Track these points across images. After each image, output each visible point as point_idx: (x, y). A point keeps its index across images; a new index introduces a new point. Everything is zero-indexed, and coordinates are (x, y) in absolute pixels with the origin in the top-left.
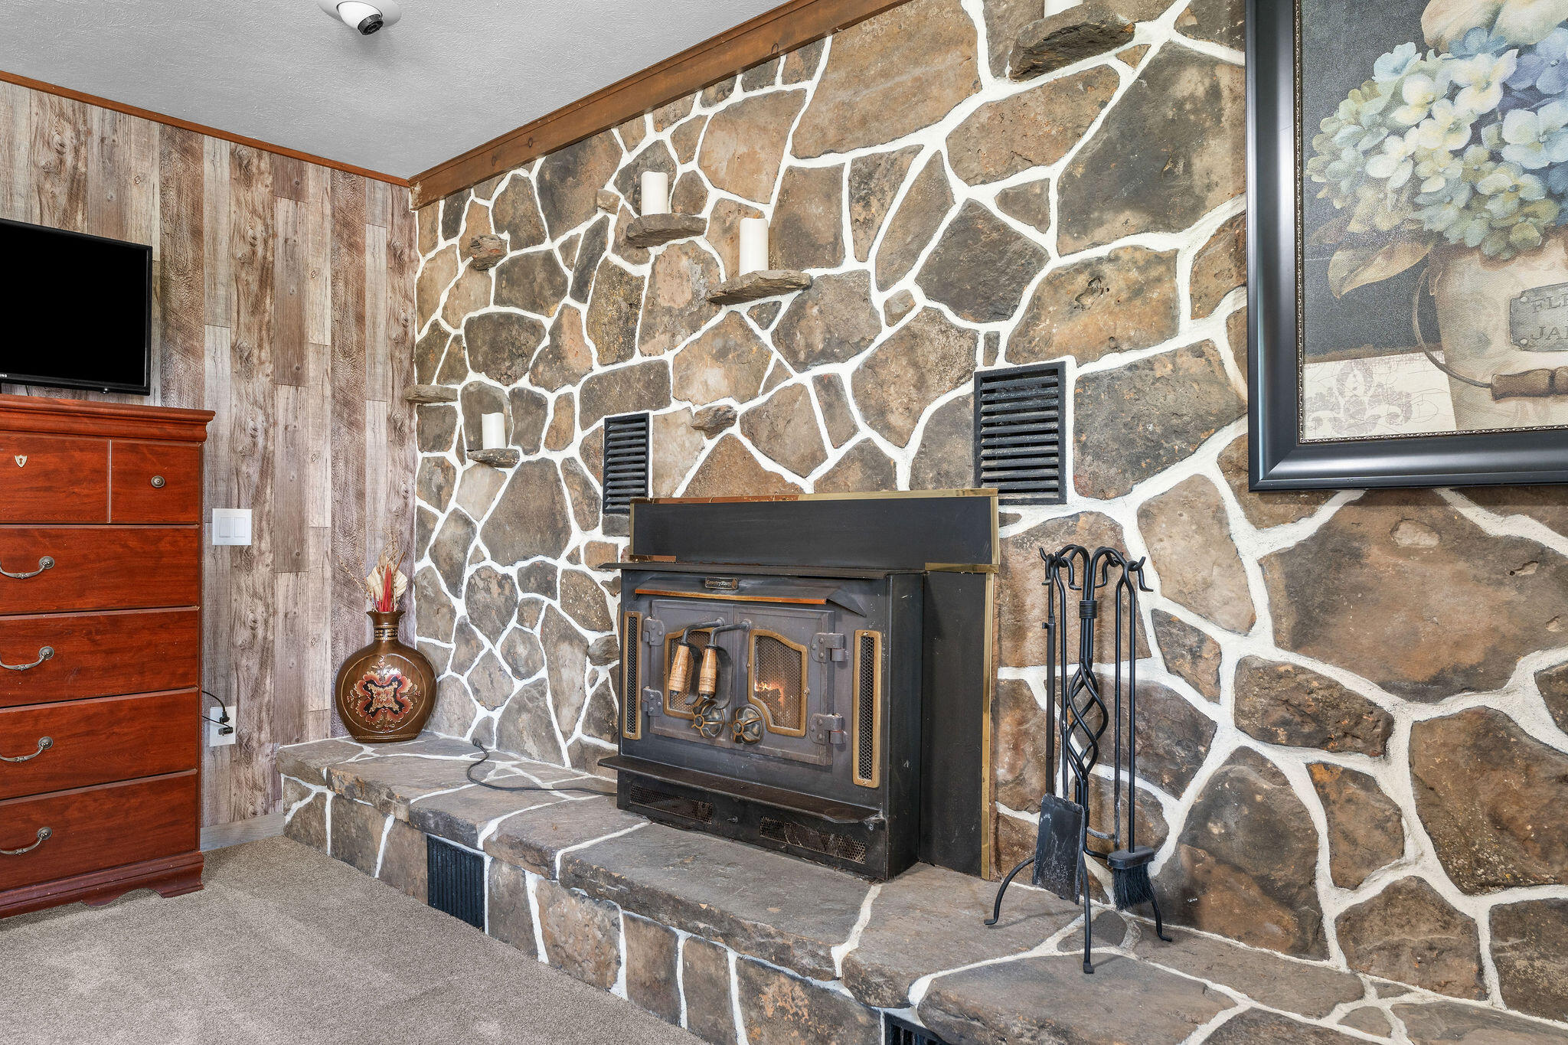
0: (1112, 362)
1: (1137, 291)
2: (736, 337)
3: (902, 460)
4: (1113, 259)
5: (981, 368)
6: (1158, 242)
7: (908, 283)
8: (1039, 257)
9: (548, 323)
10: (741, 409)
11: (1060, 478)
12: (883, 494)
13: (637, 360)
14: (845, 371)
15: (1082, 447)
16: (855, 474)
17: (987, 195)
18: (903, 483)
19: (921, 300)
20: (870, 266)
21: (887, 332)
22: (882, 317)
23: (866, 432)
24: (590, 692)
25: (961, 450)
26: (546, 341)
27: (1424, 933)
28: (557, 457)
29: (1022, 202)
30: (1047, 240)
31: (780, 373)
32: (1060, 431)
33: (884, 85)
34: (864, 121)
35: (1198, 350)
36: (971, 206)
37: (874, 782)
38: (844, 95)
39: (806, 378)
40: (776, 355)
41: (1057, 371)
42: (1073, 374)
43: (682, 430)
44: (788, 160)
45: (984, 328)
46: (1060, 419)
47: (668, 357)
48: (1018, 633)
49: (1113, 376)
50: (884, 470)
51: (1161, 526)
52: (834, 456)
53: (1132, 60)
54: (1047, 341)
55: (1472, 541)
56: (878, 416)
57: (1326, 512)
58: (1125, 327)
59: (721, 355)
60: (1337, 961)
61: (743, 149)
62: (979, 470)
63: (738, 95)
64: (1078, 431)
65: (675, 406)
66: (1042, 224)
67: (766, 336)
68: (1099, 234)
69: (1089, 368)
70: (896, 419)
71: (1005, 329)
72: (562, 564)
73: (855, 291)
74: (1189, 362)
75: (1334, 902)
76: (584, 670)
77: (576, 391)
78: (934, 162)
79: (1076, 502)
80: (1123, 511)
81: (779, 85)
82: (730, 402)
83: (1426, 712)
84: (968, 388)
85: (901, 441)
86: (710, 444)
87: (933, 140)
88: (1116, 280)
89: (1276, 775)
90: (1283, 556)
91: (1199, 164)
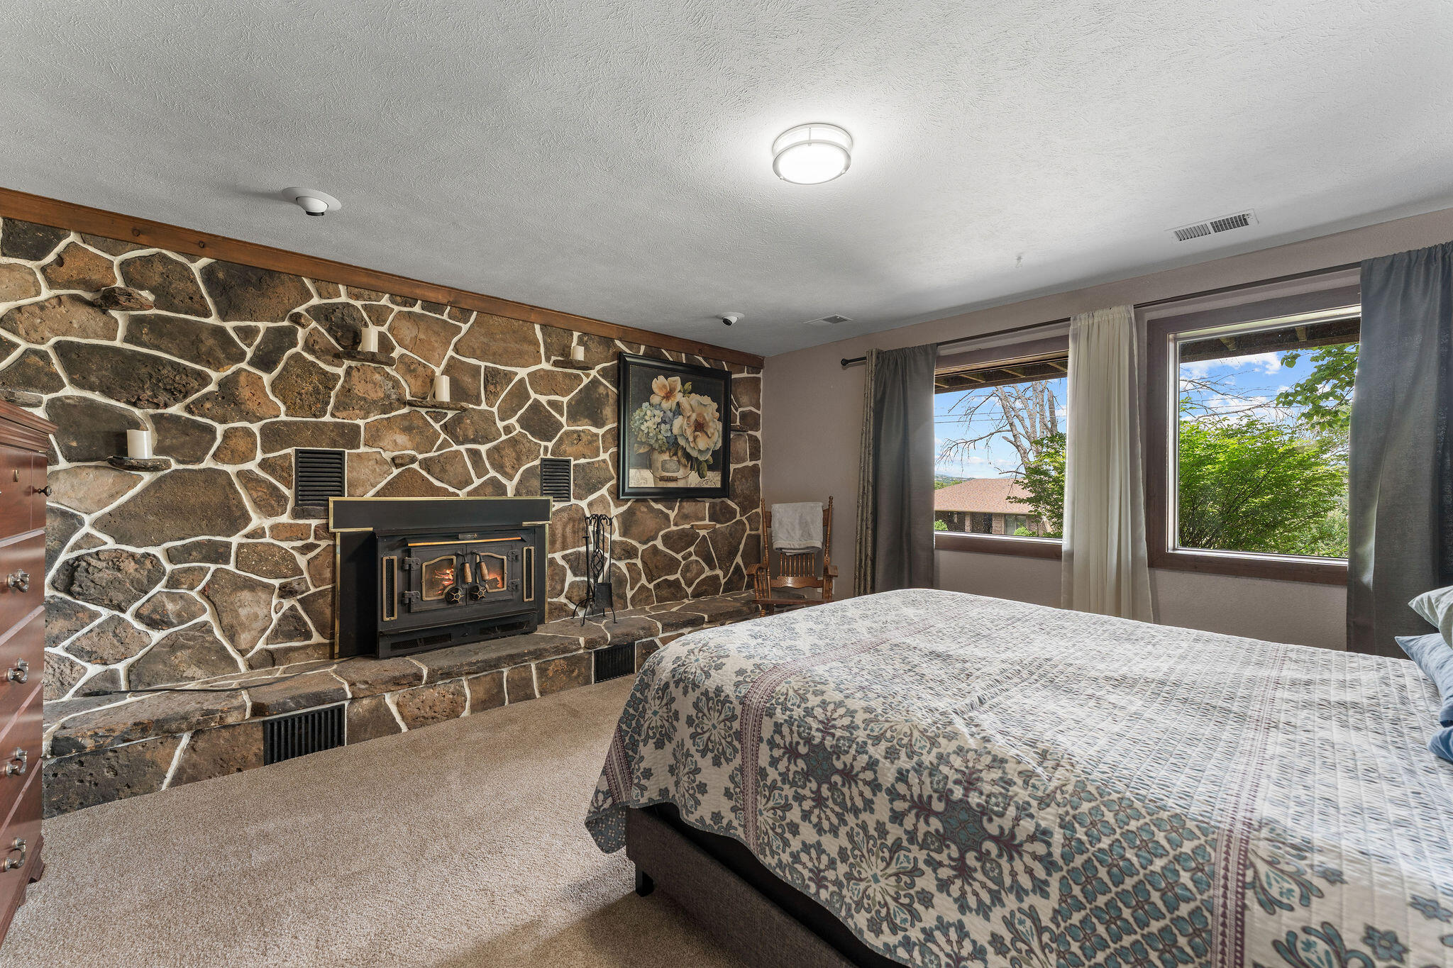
0: (582, 461)
1: (590, 442)
2: (417, 422)
3: (510, 487)
4: (583, 431)
5: (542, 456)
6: (594, 430)
7: (513, 421)
8: (560, 426)
9: (215, 376)
10: (420, 457)
11: (569, 494)
12: (503, 498)
13: (327, 418)
14: (483, 449)
15: (575, 485)
16: (489, 489)
17: (543, 399)
18: (510, 493)
19: (518, 428)
20: (495, 410)
21: (504, 437)
22: (502, 431)
23: (492, 473)
24: (275, 617)
25: (536, 483)
26: (212, 387)
27: (644, 595)
28: (231, 469)
29: (556, 406)
30: (563, 420)
31: (445, 444)
32: (569, 480)
33: (503, 344)
34: (494, 354)
35: (604, 461)
36: (536, 401)
37: (532, 599)
38: (485, 340)
39: (462, 448)
40: (443, 436)
41: (569, 461)
42: (573, 463)
43: (373, 462)
44: (450, 353)
45: (543, 444)
46: (569, 476)
47: (361, 423)
48: (553, 542)
49: (583, 465)
50: (501, 489)
51: (595, 507)
52: (477, 482)
53: (587, 376)
54: (565, 452)
55: (651, 509)
56: (499, 468)
57: (629, 504)
58: (587, 452)
59: (408, 430)
60: (630, 607)
61: (422, 336)
62: (542, 490)
63: (417, 309)
64: (574, 480)
65: (362, 449)
66: (562, 415)
67: (437, 427)
68: (579, 423)
69: (577, 462)
70: (508, 470)
71: (550, 445)
72: (235, 540)
73: (488, 417)
74: (601, 463)
75: (629, 594)
76: (269, 604)
77: (255, 428)
78: (522, 380)
79: (573, 501)
80: (583, 504)
81: (445, 317)
82: (413, 453)
83: (645, 547)
84: (537, 462)
85: (511, 478)
86: (396, 472)
87: (522, 373)
88: (585, 438)
89: (619, 568)
90: (621, 514)
91: (604, 412)
